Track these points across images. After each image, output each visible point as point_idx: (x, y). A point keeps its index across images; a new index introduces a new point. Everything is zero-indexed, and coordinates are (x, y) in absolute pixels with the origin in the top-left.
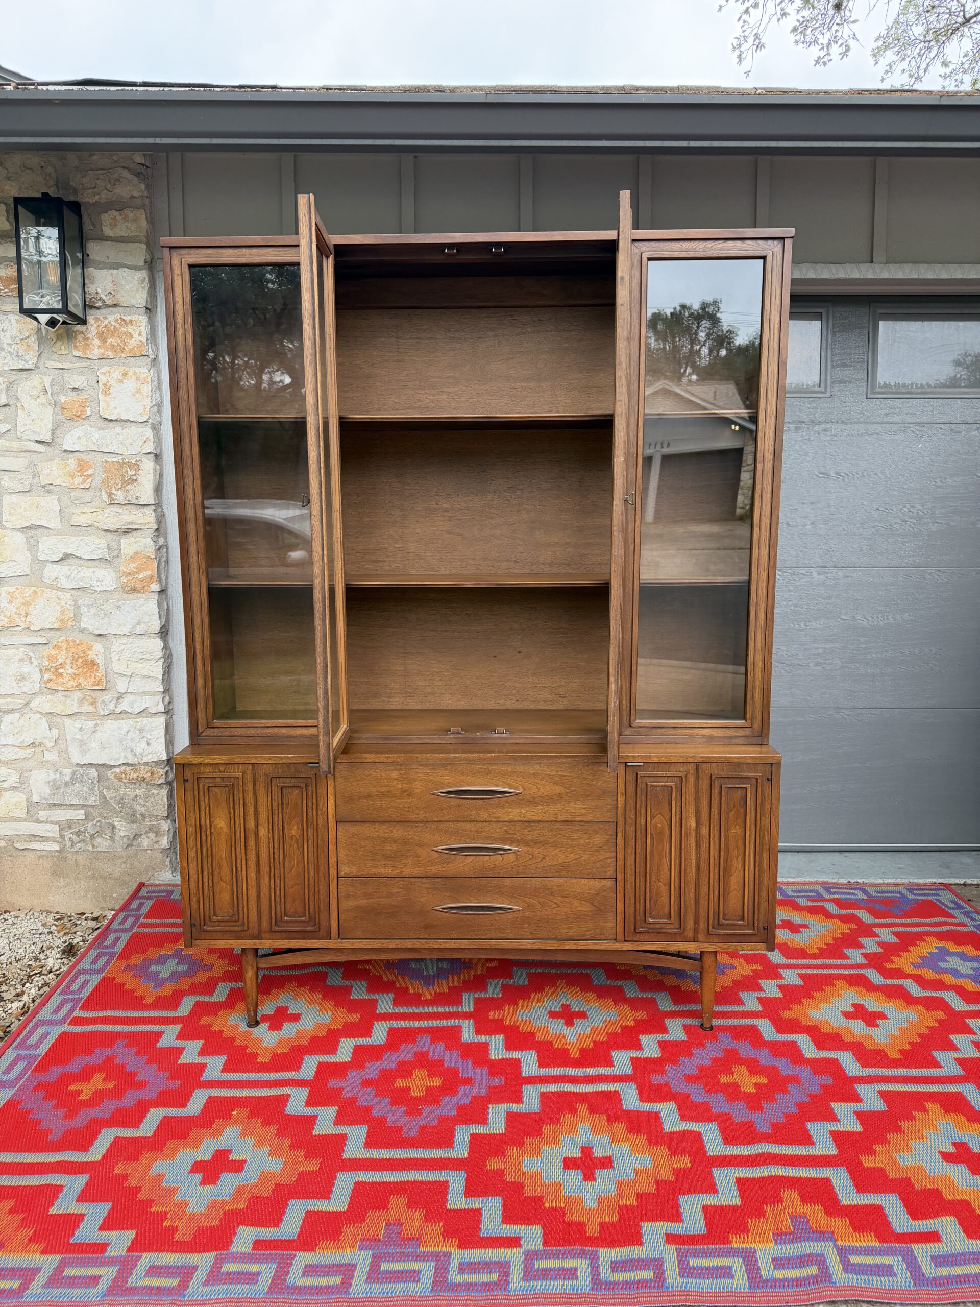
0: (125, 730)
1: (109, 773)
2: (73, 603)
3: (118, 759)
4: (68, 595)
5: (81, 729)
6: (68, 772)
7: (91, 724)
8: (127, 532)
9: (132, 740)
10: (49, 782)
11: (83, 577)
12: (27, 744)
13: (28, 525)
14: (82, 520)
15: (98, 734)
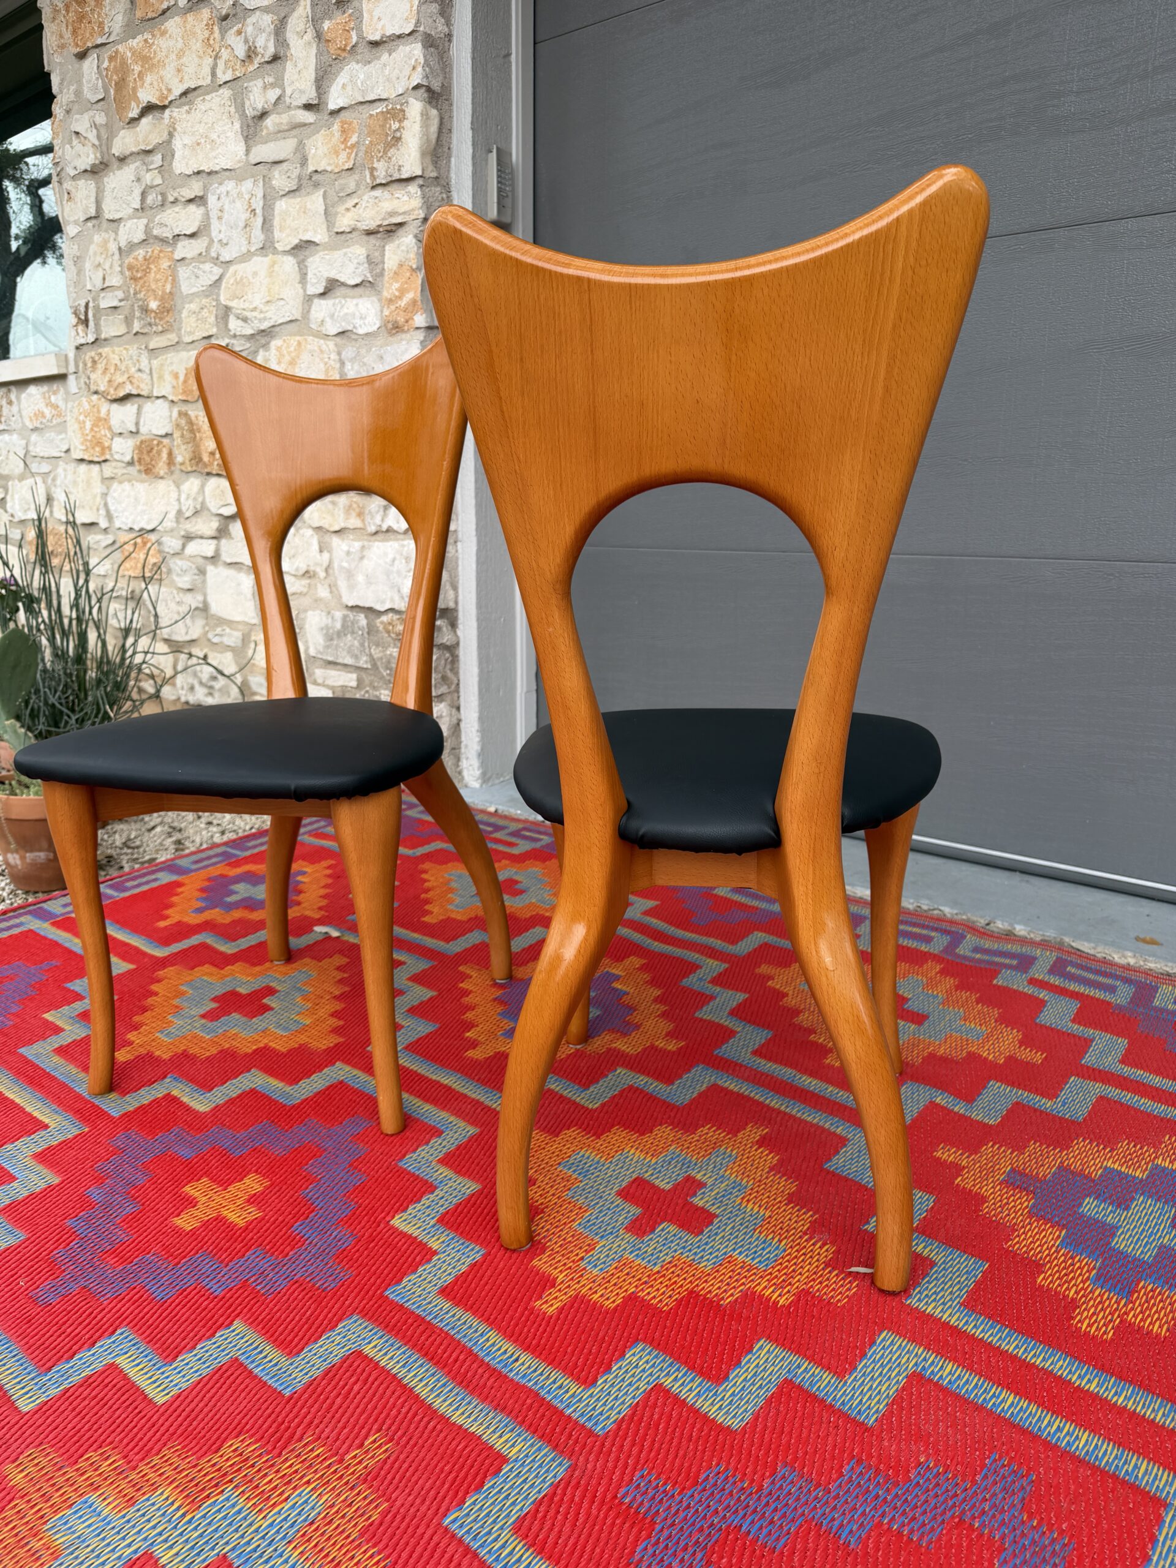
0: (391, 556)
1: (378, 621)
2: (337, 357)
3: (383, 602)
4: (331, 344)
5: (348, 553)
6: (338, 615)
7: (357, 545)
8: (392, 230)
9: (399, 572)
10: (322, 629)
11: (346, 314)
12: (301, 572)
13: (296, 241)
14: (344, 222)
15: (365, 561)
